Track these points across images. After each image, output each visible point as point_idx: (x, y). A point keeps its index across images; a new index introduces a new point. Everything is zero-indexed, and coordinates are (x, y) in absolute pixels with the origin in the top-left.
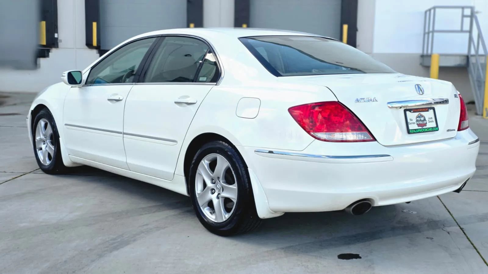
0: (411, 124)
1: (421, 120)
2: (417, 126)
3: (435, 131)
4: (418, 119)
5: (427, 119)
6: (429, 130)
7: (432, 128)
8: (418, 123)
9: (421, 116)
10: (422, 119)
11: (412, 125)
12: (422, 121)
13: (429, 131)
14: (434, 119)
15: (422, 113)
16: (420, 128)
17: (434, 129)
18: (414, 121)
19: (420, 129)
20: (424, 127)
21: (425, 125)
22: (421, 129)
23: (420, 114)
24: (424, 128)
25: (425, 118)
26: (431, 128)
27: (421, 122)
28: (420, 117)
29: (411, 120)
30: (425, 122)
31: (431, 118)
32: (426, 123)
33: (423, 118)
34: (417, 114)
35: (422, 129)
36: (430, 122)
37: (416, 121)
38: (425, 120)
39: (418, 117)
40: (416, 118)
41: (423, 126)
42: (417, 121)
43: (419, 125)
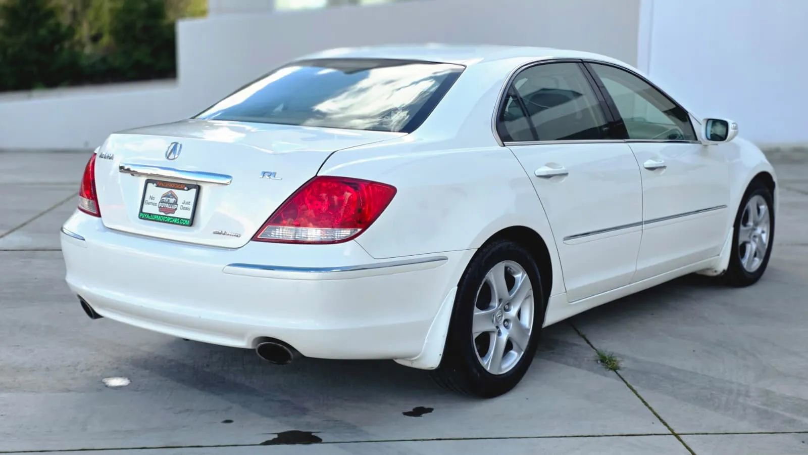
0: (149, 203)
1: (168, 203)
2: (158, 209)
3: (182, 225)
4: (164, 198)
5: (180, 203)
6: (173, 221)
7: (180, 219)
8: (162, 205)
9: (172, 195)
10: (172, 200)
11: (151, 206)
12: (170, 204)
13: (173, 223)
14: (191, 206)
15: (176, 192)
16: (163, 214)
17: (182, 221)
18: (157, 200)
19: (159, 215)
20: (170, 215)
21: (173, 211)
22: (163, 216)
23: (171, 191)
24: (168, 217)
25: (177, 199)
26: (178, 218)
27: (167, 206)
28: (169, 197)
29: (152, 198)
30: (174, 207)
31: (188, 203)
32: (176, 209)
33: (174, 199)
34: (166, 190)
35: (166, 217)
36: (183, 208)
37: (159, 201)
38: (176, 203)
39: (166, 196)
40: (162, 197)
41: (169, 213)
42: (162, 202)
43: (161, 209)
